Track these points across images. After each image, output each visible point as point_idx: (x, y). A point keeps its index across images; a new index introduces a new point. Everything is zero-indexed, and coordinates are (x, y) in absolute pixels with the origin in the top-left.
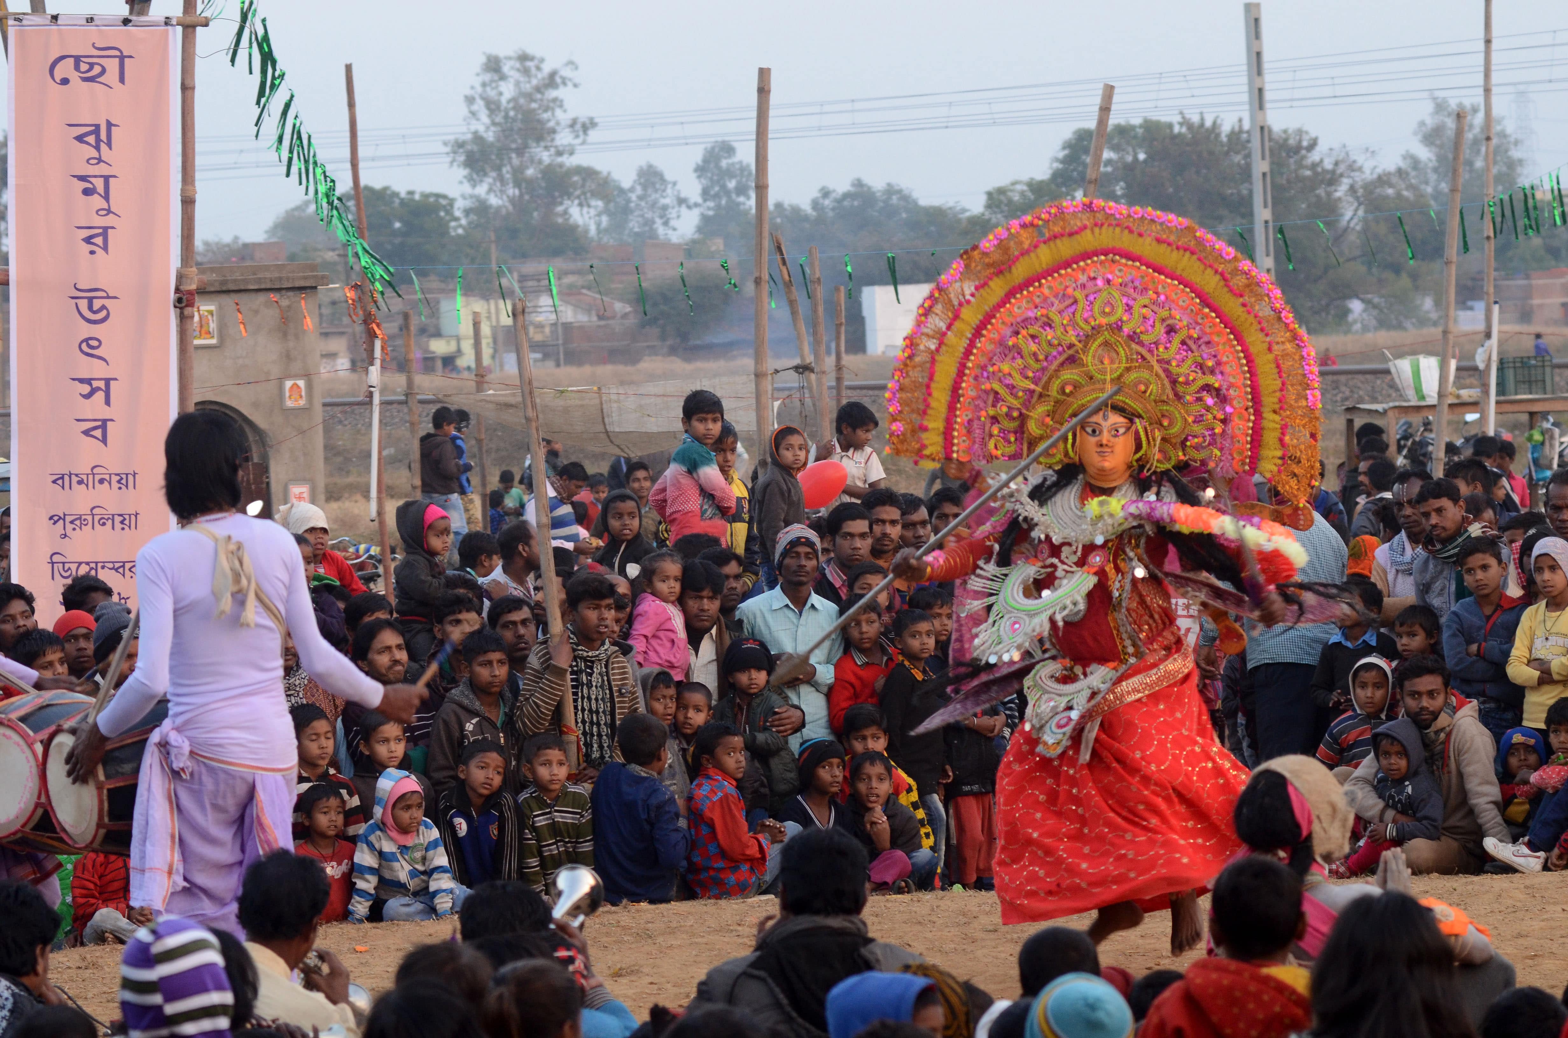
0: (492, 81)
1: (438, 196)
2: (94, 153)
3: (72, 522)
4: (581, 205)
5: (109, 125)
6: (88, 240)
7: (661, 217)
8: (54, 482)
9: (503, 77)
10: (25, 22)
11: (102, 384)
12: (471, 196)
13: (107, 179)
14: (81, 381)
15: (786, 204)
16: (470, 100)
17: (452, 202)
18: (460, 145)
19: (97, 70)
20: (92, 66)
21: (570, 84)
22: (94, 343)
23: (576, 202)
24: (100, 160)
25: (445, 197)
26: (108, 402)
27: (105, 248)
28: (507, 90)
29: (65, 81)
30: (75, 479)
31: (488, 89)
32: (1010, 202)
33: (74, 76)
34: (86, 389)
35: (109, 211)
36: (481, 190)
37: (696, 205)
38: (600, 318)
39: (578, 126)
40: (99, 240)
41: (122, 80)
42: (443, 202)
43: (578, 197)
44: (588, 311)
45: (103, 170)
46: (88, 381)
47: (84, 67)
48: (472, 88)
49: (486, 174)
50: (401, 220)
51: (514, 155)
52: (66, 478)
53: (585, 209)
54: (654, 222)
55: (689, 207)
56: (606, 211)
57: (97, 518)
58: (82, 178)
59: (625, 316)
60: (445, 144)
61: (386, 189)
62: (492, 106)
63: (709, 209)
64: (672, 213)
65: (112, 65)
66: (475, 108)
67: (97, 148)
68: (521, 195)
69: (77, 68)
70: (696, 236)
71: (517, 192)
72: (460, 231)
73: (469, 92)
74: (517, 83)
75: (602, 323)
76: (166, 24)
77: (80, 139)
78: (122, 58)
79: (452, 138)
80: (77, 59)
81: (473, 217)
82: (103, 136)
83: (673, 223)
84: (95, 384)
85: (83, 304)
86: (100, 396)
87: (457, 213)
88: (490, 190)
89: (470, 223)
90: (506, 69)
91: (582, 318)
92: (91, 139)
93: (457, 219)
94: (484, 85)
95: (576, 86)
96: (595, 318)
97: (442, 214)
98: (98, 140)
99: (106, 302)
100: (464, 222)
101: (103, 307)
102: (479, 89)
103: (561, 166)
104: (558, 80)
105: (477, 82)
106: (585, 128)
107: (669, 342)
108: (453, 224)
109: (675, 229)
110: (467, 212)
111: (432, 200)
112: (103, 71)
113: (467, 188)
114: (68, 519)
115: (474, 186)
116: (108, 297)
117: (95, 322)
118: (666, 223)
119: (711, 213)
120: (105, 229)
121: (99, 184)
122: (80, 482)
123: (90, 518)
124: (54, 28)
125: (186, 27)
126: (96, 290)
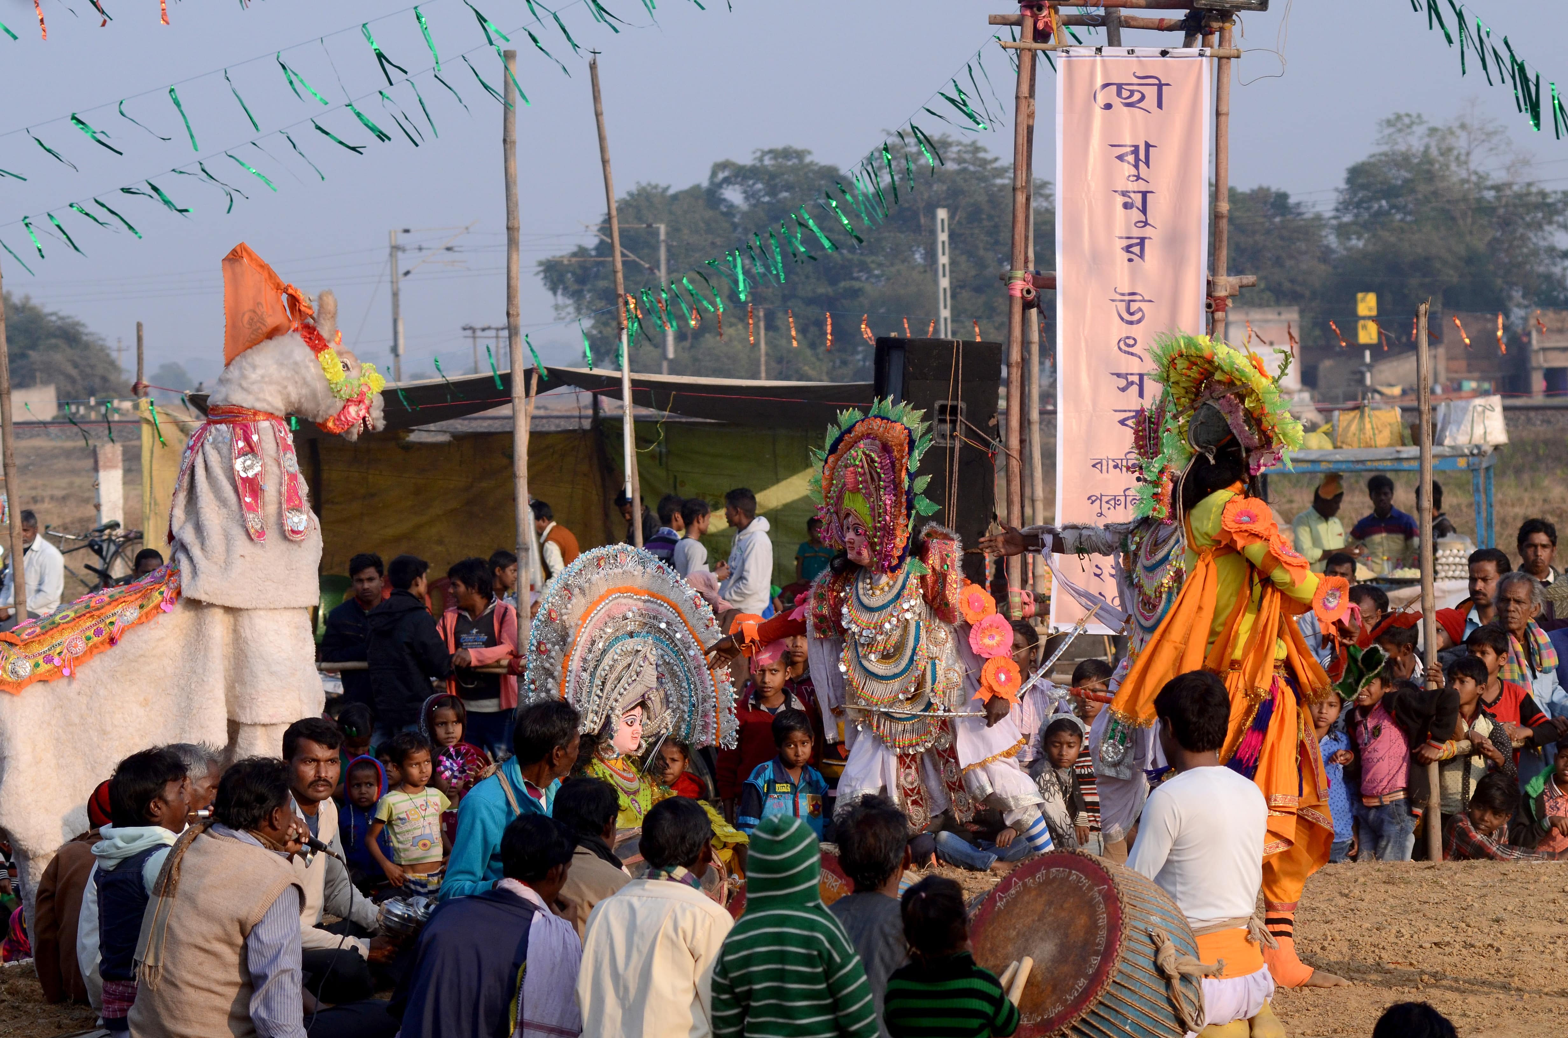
2: (1134, 171)
3: (1107, 502)
5: (1148, 146)
6: (1128, 249)
8: (1094, 466)
10: (1071, 53)
11: (1136, 379)
13: (1144, 194)
14: (1118, 375)
19: (1137, 96)
20: (1132, 93)
22: (1131, 342)
24: (1138, 178)
26: (1141, 395)
27: (1141, 256)
29: (1108, 106)
30: (1111, 464)
33: (1117, 102)
34: (1123, 383)
35: (1146, 223)
40: (1136, 249)
41: (1160, 105)
45: (1142, 186)
46: (1125, 376)
47: (1125, 94)
52: (1104, 462)
57: (1129, 499)
58: (1124, 194)
65: (1151, 93)
67: (1136, 166)
69: (1119, 94)
76: (1201, 55)
77: (1120, 158)
78: (1160, 86)
80: (1120, 87)
82: (1142, 156)
84: (1130, 378)
85: (1122, 306)
86: (1135, 389)
92: (1131, 158)
98: (1137, 159)
99: (1143, 305)
101: (1140, 310)
112: (1143, 98)
114: (1105, 499)
116: (1144, 300)
117: (1131, 323)
120: (1143, 240)
121: (1138, 199)
122: (1116, 467)
123: (1122, 499)
124: (1098, 58)
125: (1220, 58)
126: (1133, 294)
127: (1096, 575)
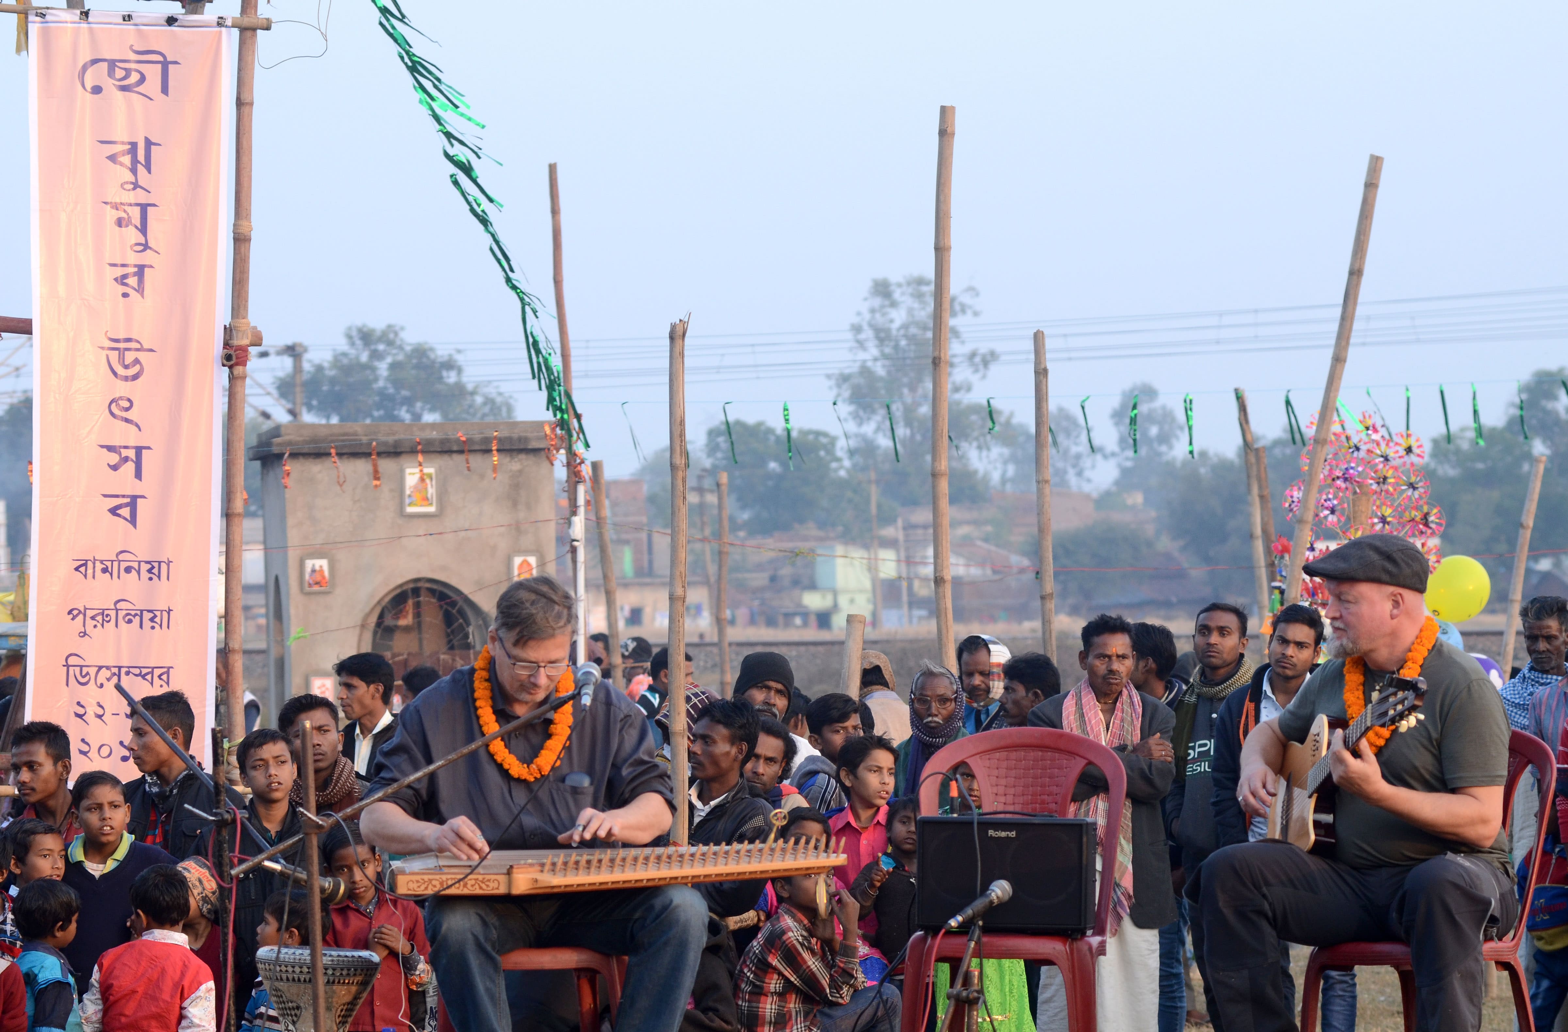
0: (883, 307)
1: (818, 434)
2: (130, 177)
3: (93, 618)
4: (980, 448)
5: (149, 143)
6: (122, 280)
7: (1074, 466)
8: (76, 569)
9: (894, 304)
10: (48, 18)
11: (131, 454)
12: (857, 435)
13: (144, 208)
14: (109, 449)
15: (1211, 452)
16: (857, 329)
17: (833, 440)
18: (844, 379)
19: (134, 78)
20: (128, 72)
21: (969, 312)
22: (126, 404)
23: (975, 444)
24: (136, 186)
25: (825, 435)
26: (138, 475)
27: (140, 290)
28: (898, 317)
29: (97, 90)
30: (99, 566)
31: (878, 316)
32: (1458, 451)
33: (109, 85)
34: (114, 458)
35: (146, 247)
36: (868, 429)
37: (1113, 454)
38: (995, 572)
39: (977, 359)
40: (133, 281)
41: (165, 90)
42: (824, 440)
43: (977, 439)
44: (982, 564)
45: (141, 197)
46: (117, 450)
47: (119, 73)
48: (859, 314)
49: (873, 411)
50: (776, 459)
51: (906, 391)
52: (90, 565)
53: (984, 453)
54: (1065, 472)
55: (1105, 457)
56: (1013, 459)
57: (121, 614)
58: (116, 206)
59: (1022, 571)
60: (829, 377)
61: (760, 424)
62: (882, 335)
63: (1127, 459)
64: (1087, 462)
65: (153, 73)
66: (862, 336)
67: (134, 171)
68: (913, 436)
69: (111, 73)
70: (1114, 489)
71: (908, 432)
72: (842, 473)
73: (856, 320)
74: (910, 311)
75: (997, 577)
76: (219, 24)
77: (112, 158)
78: (165, 65)
79: (837, 372)
80: (112, 64)
81: (858, 459)
82: (141, 157)
83: (1087, 473)
84: (125, 453)
85: (114, 357)
86: (130, 467)
87: (839, 453)
88: (878, 429)
89: (854, 466)
90: (897, 295)
91: (975, 572)
92: (127, 160)
93: (839, 460)
94: (873, 311)
95: (976, 314)
96: (989, 572)
97: (822, 453)
98: (135, 161)
99: (141, 356)
100: (847, 463)
101: (137, 361)
102: (867, 316)
103: (958, 403)
104: (957, 308)
105: (864, 308)
106: (986, 363)
107: (1071, 601)
108: (834, 465)
109: (1089, 481)
110: (852, 453)
111: (811, 437)
112: (142, 79)
113: (851, 427)
114: (90, 613)
115: (860, 424)
116: (143, 349)
117: (126, 379)
118: (1080, 474)
119: (1129, 464)
120: (142, 268)
121: (135, 214)
122: (105, 570)
123: (113, 614)
124: (84, 26)
125: (243, 30)
126: (129, 340)
127: (78, 716)
